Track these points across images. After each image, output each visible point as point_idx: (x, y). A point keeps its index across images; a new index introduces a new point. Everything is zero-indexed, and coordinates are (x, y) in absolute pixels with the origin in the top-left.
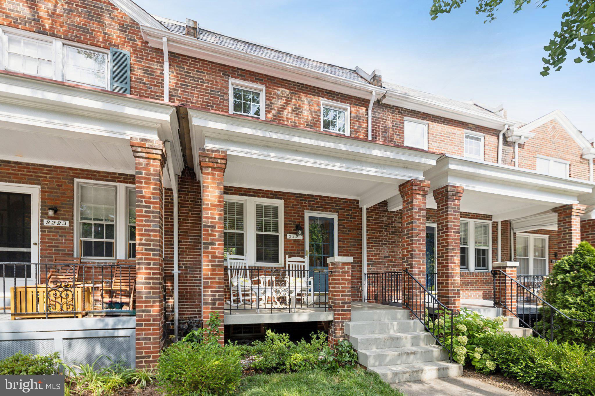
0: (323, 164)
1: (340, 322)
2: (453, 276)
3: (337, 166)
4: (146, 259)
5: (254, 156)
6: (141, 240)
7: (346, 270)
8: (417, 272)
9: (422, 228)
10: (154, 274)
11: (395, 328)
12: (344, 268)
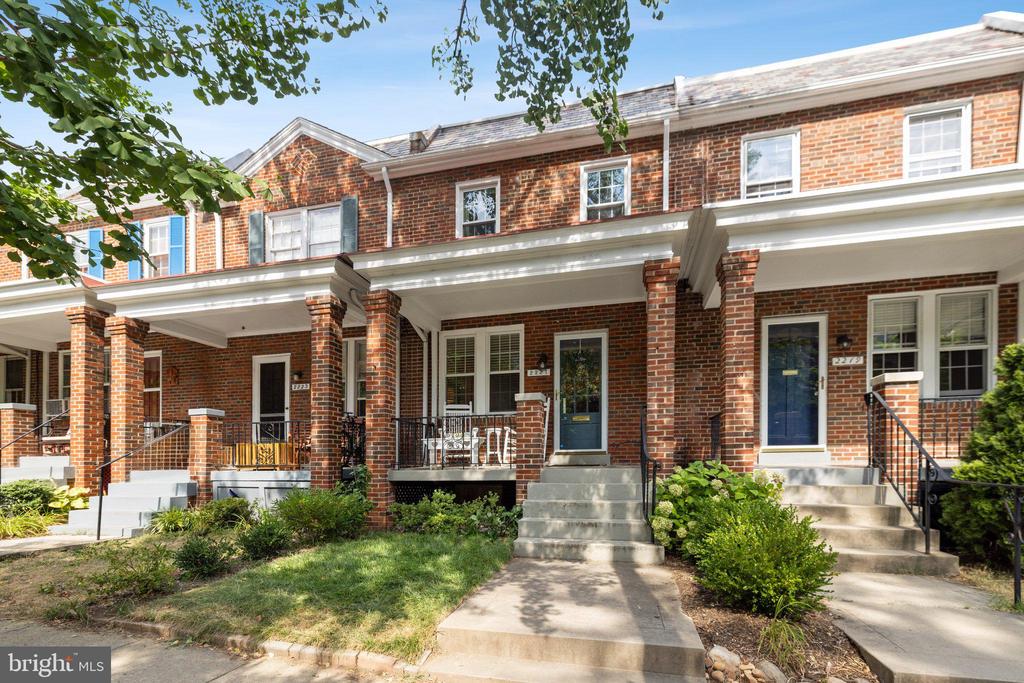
0: (501, 274)
1: (523, 482)
2: (734, 411)
3: (522, 272)
4: (319, 413)
5: (418, 286)
6: (315, 394)
7: (532, 411)
8: (656, 408)
9: (666, 336)
10: (325, 427)
11: (602, 494)
12: (530, 409)
